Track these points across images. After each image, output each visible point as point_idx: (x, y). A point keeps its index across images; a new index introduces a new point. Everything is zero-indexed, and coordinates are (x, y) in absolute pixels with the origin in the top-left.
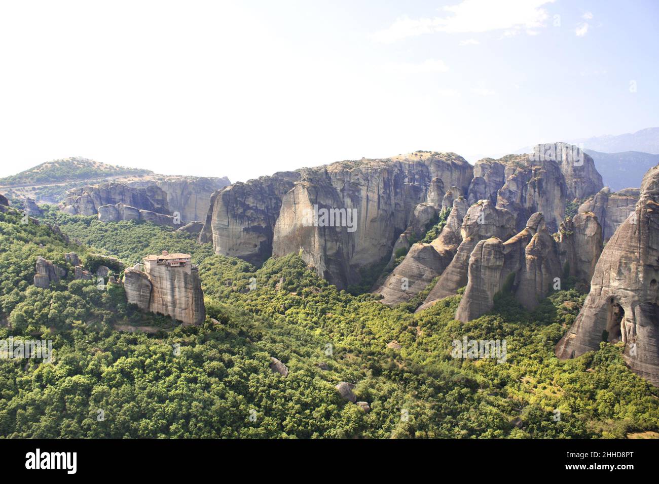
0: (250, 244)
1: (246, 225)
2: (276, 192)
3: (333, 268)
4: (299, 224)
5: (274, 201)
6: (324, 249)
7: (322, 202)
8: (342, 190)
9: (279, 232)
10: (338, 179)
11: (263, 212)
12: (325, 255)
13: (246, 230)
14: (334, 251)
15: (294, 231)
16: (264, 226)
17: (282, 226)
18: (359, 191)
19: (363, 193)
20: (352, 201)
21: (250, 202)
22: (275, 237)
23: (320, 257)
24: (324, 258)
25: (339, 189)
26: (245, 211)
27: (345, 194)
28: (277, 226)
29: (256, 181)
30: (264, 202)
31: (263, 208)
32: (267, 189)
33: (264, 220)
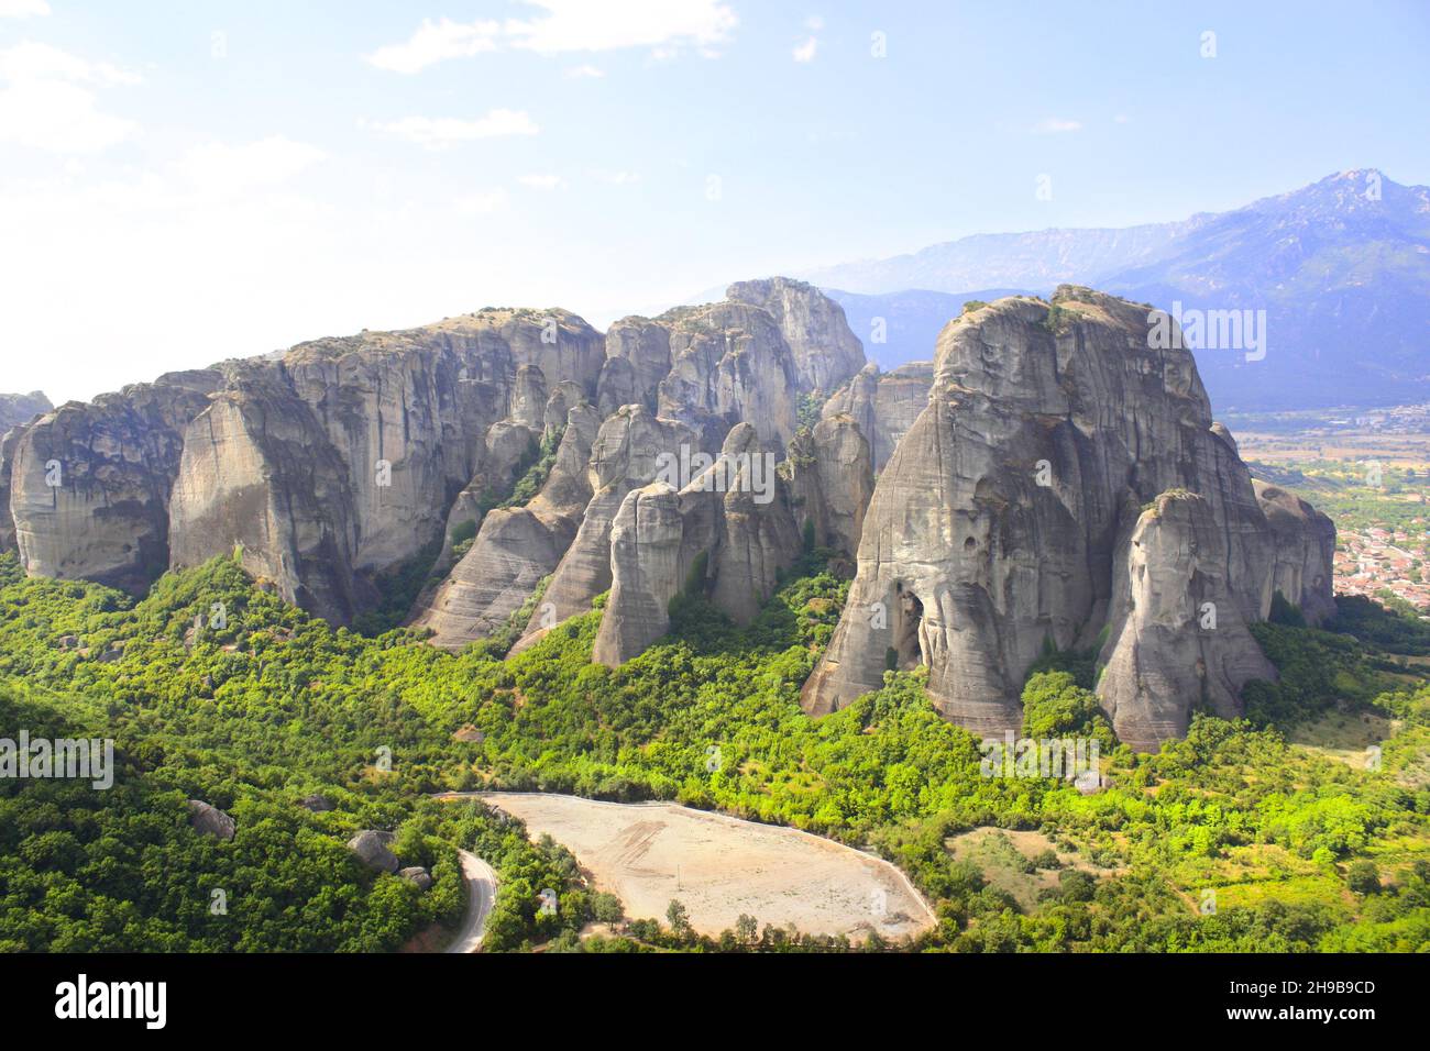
0: (111, 544)
1: (99, 501)
2: (168, 420)
3: (316, 581)
4: (228, 488)
5: (163, 441)
6: (293, 540)
7: (277, 435)
8: (323, 405)
9: (183, 511)
10: (312, 381)
11: (138, 467)
12: (296, 553)
13: (98, 512)
14: (315, 542)
15: (217, 506)
16: (143, 499)
17: (189, 497)
18: (359, 404)
19: (370, 409)
20: (347, 427)
21: (105, 446)
22: (174, 523)
23: (284, 560)
24: (292, 559)
25: (314, 400)
26: (93, 468)
27: (329, 413)
28: (175, 496)
29: (115, 396)
30: (139, 445)
31: (138, 458)
32: (144, 414)
33: (145, 486)
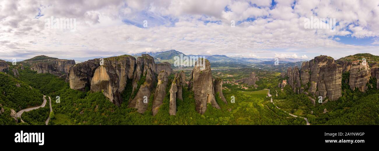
0: (82, 84)
1: (81, 78)
2: (90, 66)
3: (116, 98)
4: (101, 80)
5: (89, 69)
6: (113, 91)
7: (110, 72)
8: (115, 67)
9: (93, 82)
10: (114, 64)
11: (86, 73)
12: (113, 93)
13: (81, 80)
14: (116, 91)
15: (99, 83)
16: (86, 78)
17: (94, 80)
18: (121, 67)
19: (122, 68)
20: (119, 71)
21: (82, 70)
22: (92, 84)
23: (111, 94)
24: (112, 95)
25: (114, 67)
26: (80, 73)
27: (116, 69)
28: (92, 80)
29: (84, 63)
30: (86, 70)
31: (86, 72)
32: (87, 65)
33: (87, 76)
